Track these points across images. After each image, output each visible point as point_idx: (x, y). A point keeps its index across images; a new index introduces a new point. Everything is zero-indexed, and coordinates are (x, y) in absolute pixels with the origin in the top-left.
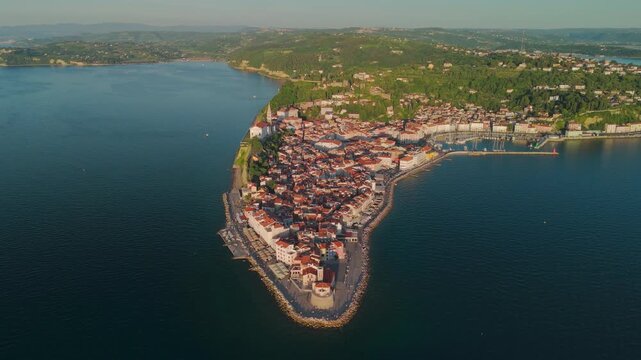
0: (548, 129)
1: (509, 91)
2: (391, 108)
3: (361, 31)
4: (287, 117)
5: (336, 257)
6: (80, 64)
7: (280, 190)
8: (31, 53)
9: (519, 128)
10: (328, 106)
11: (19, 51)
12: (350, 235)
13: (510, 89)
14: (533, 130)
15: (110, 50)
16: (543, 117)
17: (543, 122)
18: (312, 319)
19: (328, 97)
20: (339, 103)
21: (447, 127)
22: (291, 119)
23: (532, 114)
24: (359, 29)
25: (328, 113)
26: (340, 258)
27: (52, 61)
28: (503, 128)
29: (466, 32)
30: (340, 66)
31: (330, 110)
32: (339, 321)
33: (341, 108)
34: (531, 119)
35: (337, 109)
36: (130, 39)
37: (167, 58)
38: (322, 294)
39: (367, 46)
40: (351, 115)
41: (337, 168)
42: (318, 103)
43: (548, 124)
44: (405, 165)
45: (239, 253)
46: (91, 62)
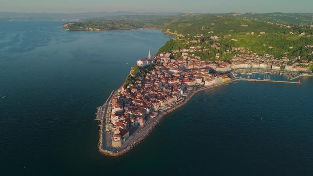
0: (305, 70)
1: (291, 48)
2: (219, 54)
3: (235, 15)
4: (164, 57)
5: (139, 124)
6: (98, 30)
7: (133, 91)
8: (80, 24)
9: (287, 68)
10: (186, 52)
11: (76, 24)
12: (152, 115)
13: (291, 46)
14: (295, 70)
15: (113, 23)
16: (304, 62)
17: (302, 65)
18: (106, 151)
19: (187, 47)
20: (192, 51)
21: (246, 66)
22: (165, 58)
23: (298, 61)
24: (235, 13)
25: (185, 56)
26: (141, 125)
27: (87, 29)
28: (278, 68)
29: (296, 15)
30: (212, 32)
31: (187, 54)
32: (117, 154)
33: (192, 53)
34: (297, 63)
35: (190, 53)
36: (126, 19)
37: (136, 28)
38: (115, 140)
39: (229, 22)
40: (196, 57)
41: (170, 83)
42: (181, 51)
43: (305, 66)
44: (207, 84)
45: (99, 118)
46: (103, 29)
